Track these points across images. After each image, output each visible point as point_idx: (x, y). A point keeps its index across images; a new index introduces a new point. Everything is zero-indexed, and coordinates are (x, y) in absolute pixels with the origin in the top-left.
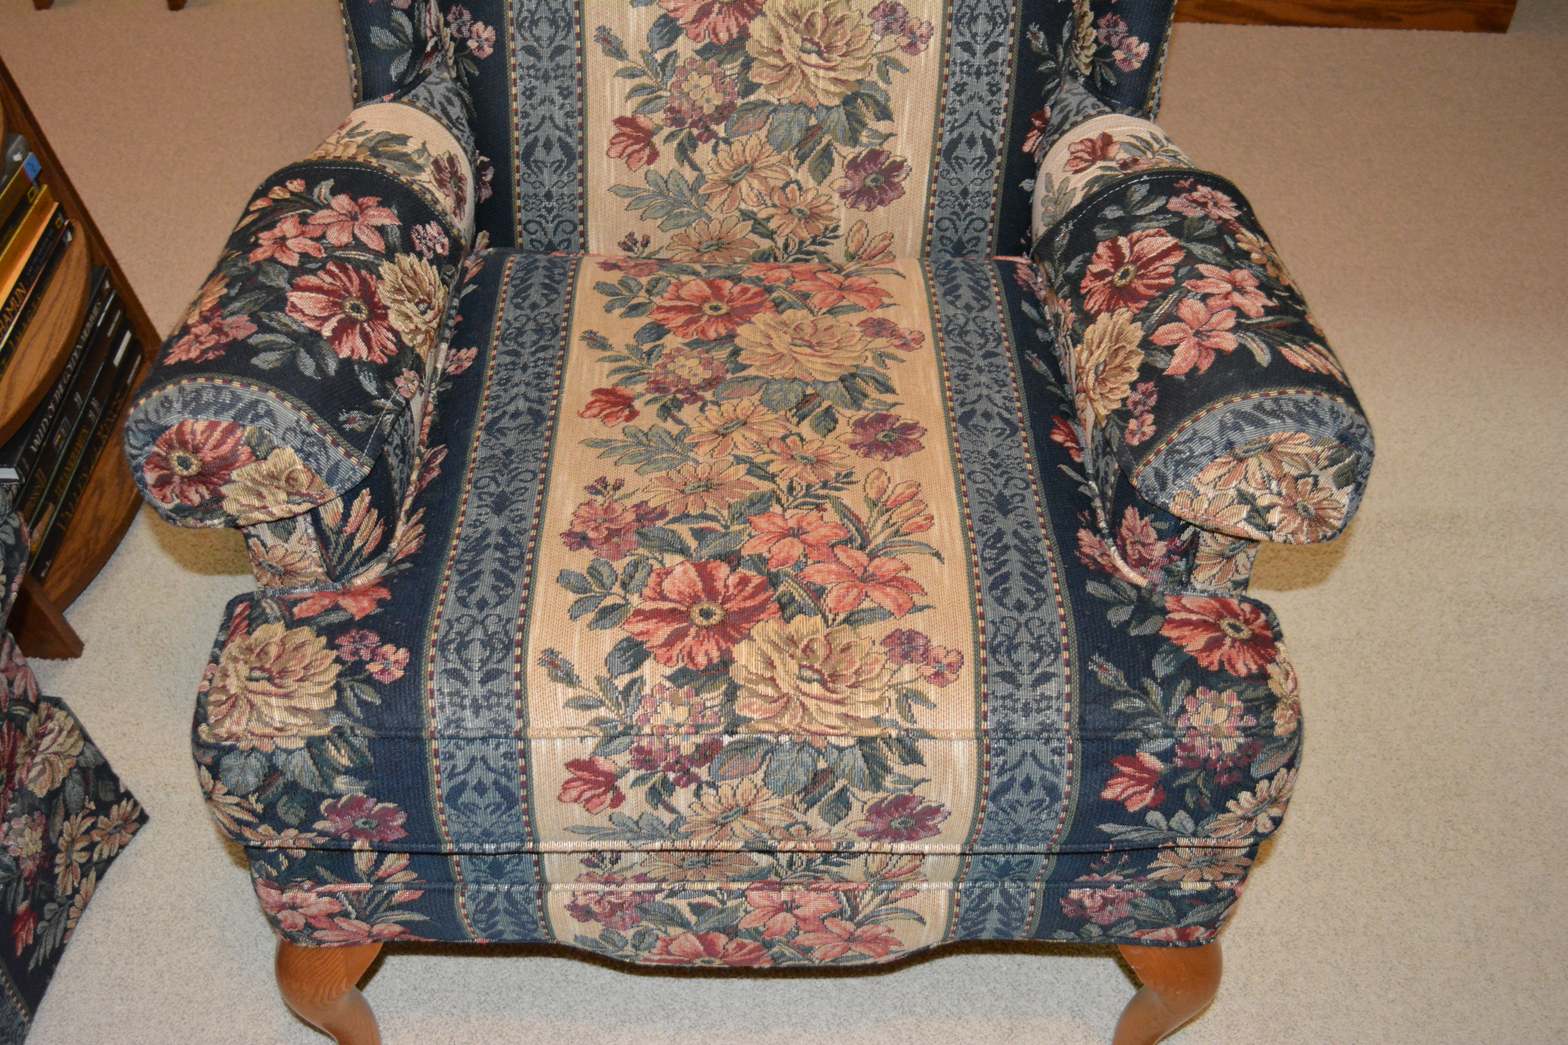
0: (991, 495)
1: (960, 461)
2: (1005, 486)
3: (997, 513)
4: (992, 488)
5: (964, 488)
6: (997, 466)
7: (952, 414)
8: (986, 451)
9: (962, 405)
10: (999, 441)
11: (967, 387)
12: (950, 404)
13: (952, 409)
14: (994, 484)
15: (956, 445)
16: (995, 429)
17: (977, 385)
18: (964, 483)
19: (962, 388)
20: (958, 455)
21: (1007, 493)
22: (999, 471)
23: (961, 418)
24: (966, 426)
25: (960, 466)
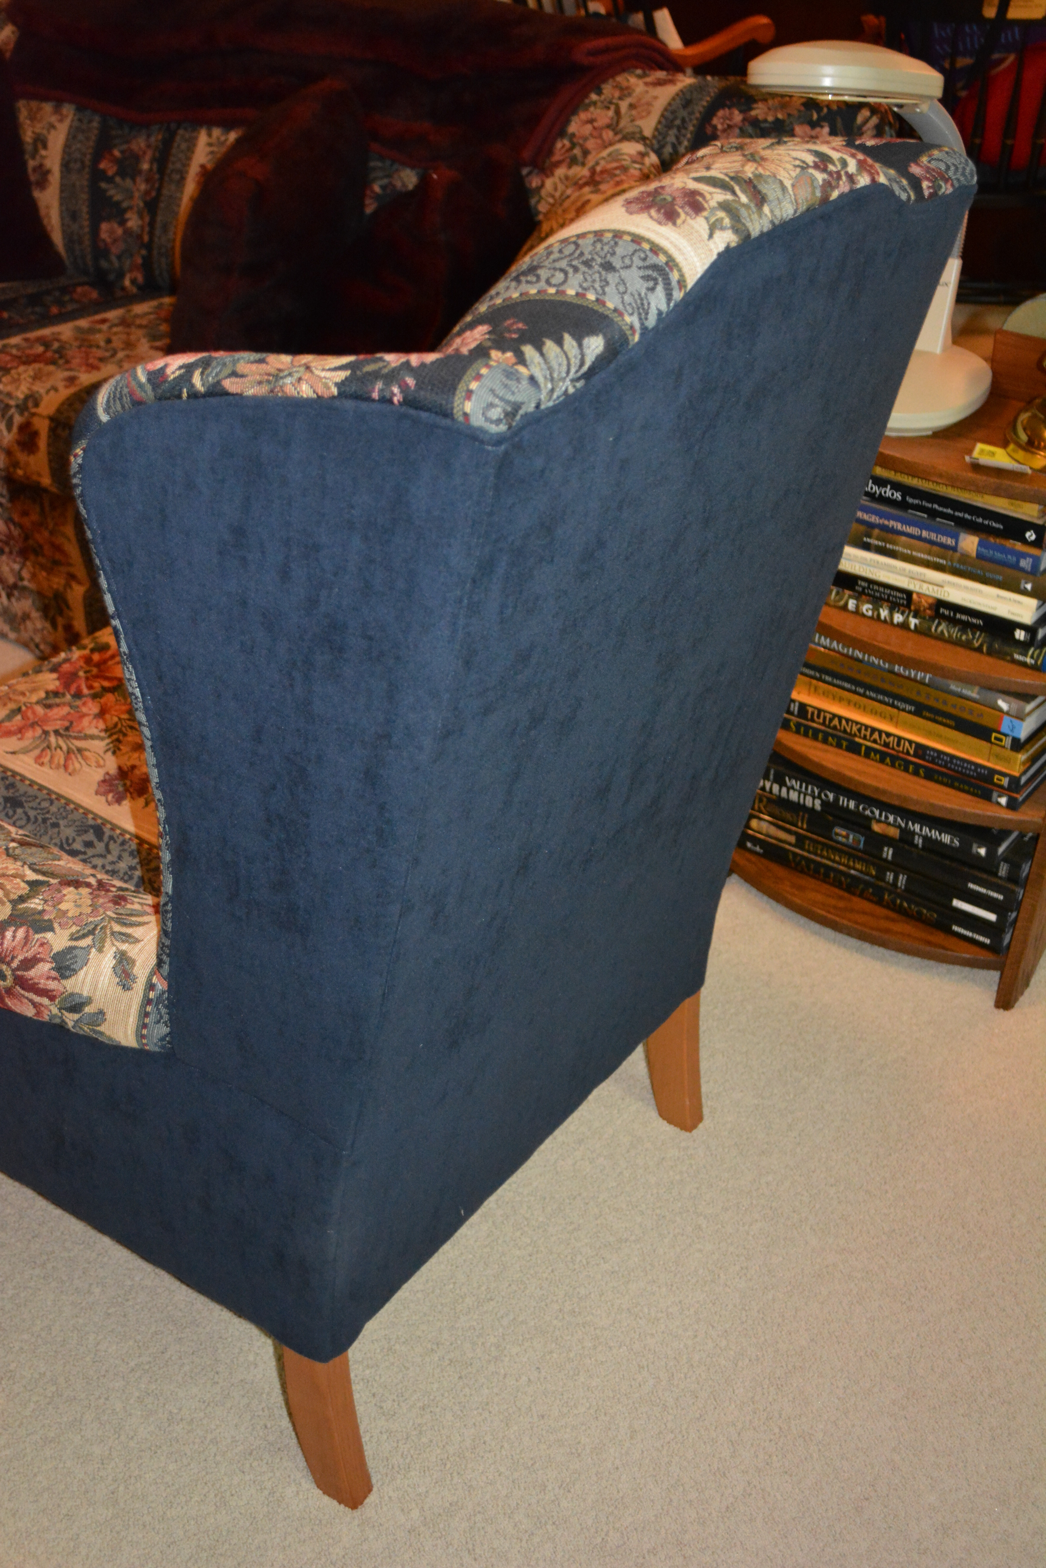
0: (26, 801)
1: (67, 804)
2: (26, 813)
3: (10, 794)
4: (31, 805)
5: (45, 792)
6: (45, 821)
7: (109, 826)
8: (62, 822)
9: (111, 838)
10: (63, 836)
11: (124, 850)
12: (118, 832)
13: (113, 829)
14: (32, 808)
15: (81, 811)
16: (74, 840)
17: (120, 858)
18: (48, 794)
19: (126, 847)
20: (72, 806)
21: (19, 811)
22: (40, 818)
23: (102, 829)
24: (92, 827)
25: (63, 801)
